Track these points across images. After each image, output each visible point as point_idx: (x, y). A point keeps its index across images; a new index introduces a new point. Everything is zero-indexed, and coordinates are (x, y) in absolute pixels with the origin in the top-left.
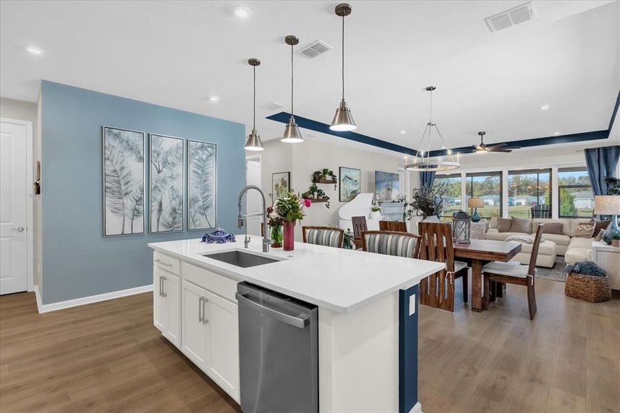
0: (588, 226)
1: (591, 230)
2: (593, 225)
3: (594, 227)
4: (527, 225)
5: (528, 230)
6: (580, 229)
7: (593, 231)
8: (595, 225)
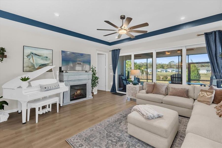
0: (208, 93)
1: (211, 97)
2: (212, 93)
3: (213, 95)
4: (164, 89)
5: (164, 93)
6: (201, 95)
7: (213, 98)
8: (214, 93)
